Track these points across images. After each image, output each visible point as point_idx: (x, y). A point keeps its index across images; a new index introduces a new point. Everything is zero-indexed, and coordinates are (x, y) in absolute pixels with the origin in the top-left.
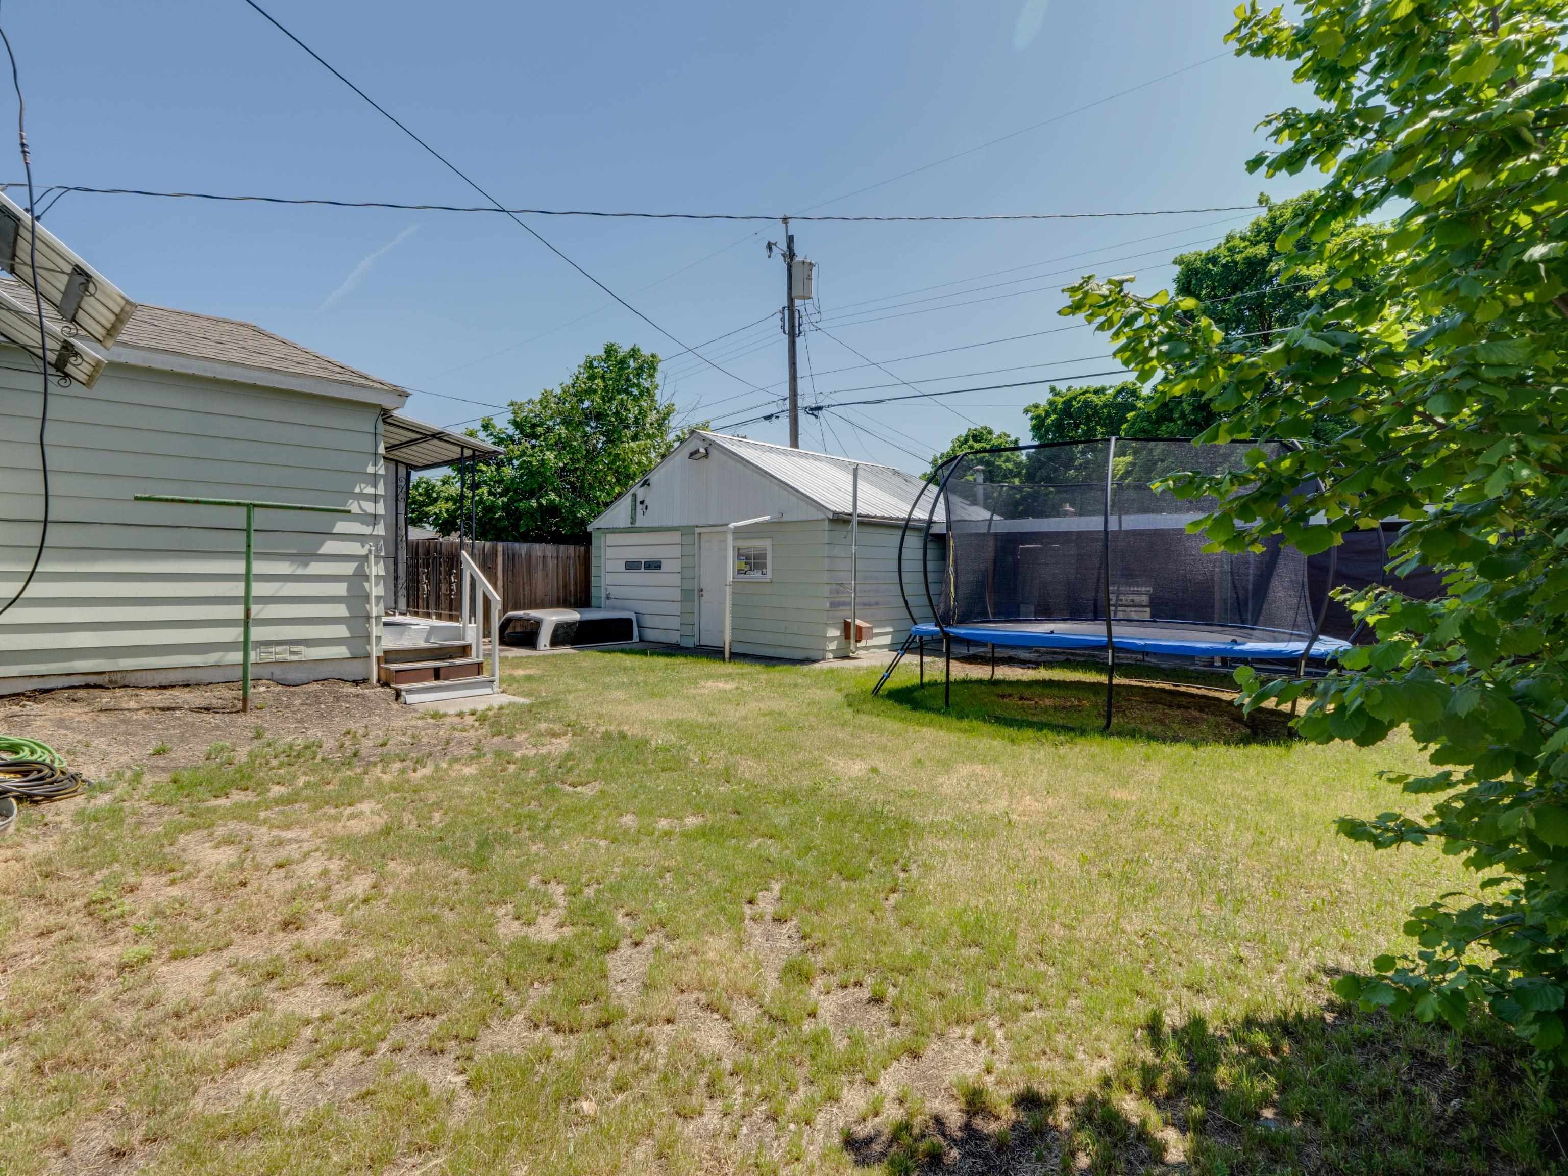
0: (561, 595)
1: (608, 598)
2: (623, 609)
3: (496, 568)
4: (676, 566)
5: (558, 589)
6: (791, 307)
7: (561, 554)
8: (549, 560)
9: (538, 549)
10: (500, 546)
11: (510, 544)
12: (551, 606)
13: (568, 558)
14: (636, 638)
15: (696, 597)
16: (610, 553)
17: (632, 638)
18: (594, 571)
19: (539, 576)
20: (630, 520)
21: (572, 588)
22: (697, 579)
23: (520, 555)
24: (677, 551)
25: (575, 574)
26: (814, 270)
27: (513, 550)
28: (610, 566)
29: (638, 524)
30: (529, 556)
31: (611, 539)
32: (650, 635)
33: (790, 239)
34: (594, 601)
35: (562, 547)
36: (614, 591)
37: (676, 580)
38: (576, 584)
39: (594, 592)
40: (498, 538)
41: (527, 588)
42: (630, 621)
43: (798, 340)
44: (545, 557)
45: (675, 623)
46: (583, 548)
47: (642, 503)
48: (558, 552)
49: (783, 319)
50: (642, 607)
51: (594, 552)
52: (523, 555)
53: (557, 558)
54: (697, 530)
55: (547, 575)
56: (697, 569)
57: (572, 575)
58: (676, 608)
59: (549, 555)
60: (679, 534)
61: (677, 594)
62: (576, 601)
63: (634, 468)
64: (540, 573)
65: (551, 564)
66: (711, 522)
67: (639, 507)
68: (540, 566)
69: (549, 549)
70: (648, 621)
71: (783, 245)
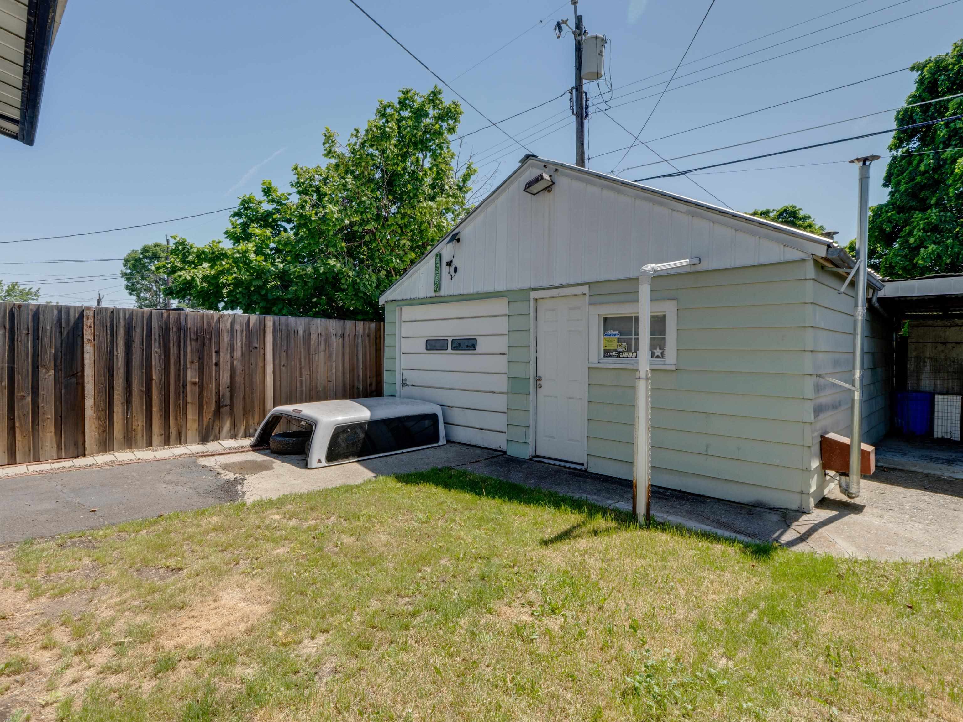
0: (348, 380)
1: (404, 384)
2: (425, 400)
3: (264, 348)
4: (501, 344)
5: (344, 374)
6: (578, 88)
7: (348, 331)
8: (333, 338)
9: (319, 324)
10: (270, 320)
11: (283, 319)
12: (336, 397)
13: (356, 336)
14: (442, 441)
15: (532, 389)
16: (406, 330)
17: (437, 440)
18: (387, 352)
19: (320, 358)
20: (432, 287)
21: (361, 373)
22: (532, 365)
23: (296, 332)
24: (502, 325)
25: (365, 355)
26: (607, 46)
27: (287, 325)
28: (406, 345)
29: (443, 292)
30: (308, 334)
31: (408, 313)
32: (461, 435)
33: (579, 19)
34: (386, 389)
35: (349, 324)
36: (411, 377)
37: (501, 364)
38: (365, 369)
39: (387, 377)
40: (267, 311)
41: (305, 372)
42: (434, 417)
43: (585, 122)
44: (328, 336)
45: (500, 422)
46: (373, 325)
47: (449, 264)
48: (344, 329)
49: (571, 100)
50: (449, 398)
51: (387, 328)
52: (301, 332)
53: (343, 336)
54: (533, 295)
55: (330, 356)
56: (532, 348)
57: (360, 357)
58: (500, 403)
59: (334, 332)
60: (505, 301)
61: (502, 384)
62: (365, 389)
63: (432, 231)
64: (322, 354)
65: (336, 343)
66: (558, 282)
67: (445, 269)
68: (322, 347)
69: (333, 325)
70: (457, 416)
71: (572, 23)
